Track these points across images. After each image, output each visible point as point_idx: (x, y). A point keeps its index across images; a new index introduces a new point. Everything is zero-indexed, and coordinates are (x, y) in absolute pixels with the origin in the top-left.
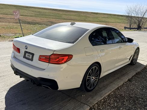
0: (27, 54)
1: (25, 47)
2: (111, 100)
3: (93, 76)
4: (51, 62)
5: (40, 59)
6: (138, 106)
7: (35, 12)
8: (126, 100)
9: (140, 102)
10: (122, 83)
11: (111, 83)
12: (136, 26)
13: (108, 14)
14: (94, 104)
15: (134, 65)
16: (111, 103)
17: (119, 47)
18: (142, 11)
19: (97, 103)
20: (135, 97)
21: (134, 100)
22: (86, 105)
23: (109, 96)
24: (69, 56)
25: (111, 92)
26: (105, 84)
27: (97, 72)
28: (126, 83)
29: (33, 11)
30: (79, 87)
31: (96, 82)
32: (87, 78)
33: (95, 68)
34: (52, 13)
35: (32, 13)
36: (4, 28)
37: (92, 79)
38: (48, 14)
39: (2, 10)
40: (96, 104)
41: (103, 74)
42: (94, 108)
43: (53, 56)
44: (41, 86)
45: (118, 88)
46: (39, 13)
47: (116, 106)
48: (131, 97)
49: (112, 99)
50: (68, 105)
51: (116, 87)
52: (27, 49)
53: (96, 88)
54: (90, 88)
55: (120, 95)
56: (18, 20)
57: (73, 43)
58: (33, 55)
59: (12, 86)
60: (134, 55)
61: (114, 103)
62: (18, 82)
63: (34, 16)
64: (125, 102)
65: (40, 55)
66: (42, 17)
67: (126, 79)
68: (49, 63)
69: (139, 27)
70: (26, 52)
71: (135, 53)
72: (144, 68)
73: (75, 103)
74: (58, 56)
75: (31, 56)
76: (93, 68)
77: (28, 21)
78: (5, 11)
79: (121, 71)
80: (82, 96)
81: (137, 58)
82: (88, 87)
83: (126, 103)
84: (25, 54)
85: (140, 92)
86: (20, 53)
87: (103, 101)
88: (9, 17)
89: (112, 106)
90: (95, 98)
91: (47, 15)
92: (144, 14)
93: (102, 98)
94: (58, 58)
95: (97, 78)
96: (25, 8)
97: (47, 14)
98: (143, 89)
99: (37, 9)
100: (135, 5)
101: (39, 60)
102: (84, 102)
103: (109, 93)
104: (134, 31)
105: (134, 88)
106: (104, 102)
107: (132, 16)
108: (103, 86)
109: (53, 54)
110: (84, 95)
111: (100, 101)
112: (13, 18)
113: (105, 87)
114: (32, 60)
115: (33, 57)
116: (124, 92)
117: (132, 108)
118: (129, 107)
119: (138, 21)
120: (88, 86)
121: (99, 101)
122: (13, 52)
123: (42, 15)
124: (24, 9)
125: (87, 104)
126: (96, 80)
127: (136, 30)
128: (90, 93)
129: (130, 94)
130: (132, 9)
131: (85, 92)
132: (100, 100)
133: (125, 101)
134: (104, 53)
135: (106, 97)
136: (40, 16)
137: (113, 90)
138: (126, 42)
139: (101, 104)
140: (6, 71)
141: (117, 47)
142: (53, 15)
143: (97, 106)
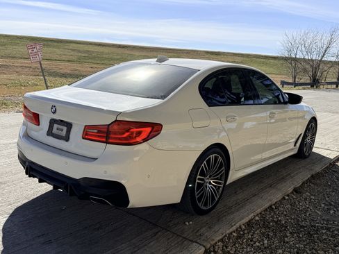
0: (56, 126)
1: (52, 108)
2: (254, 233)
3: (210, 177)
4: (111, 141)
5: (86, 135)
6: (318, 246)
7: (79, 51)
8: (291, 233)
9: (324, 237)
10: (279, 196)
11: (254, 196)
12: (306, 79)
13: (242, 55)
14: (214, 242)
15: (306, 157)
16: (254, 240)
17: (270, 113)
18: (319, 45)
19: (222, 239)
20: (312, 226)
21: (309, 233)
22: (195, 244)
23: (249, 224)
24: (153, 128)
25: (255, 216)
26: (240, 197)
27: (221, 167)
28: (288, 196)
29: (74, 50)
30: (179, 201)
31: (218, 192)
32: (197, 181)
33: (216, 158)
34: (118, 54)
35: (72, 53)
36: (6, 85)
37: (208, 184)
38: (107, 56)
39: (3, 48)
40: (219, 241)
41: (234, 175)
42: (214, 251)
43: (116, 127)
44: (89, 199)
45: (271, 206)
46: (87, 55)
47: (266, 245)
48: (302, 227)
49: (258, 231)
50: (152, 243)
51: (267, 205)
52: (54, 112)
53: (219, 207)
54: (206, 205)
55: (276, 222)
56: (40, 70)
57: (163, 97)
58: (69, 126)
59: (19, 204)
60: (305, 136)
61: (263, 239)
62: (35, 197)
63: (77, 61)
64: (287, 237)
65: (86, 126)
66: (95, 62)
67: (288, 187)
68: (107, 143)
69: (314, 81)
70: (53, 122)
71: (307, 129)
72: (330, 164)
73: (169, 239)
74: (127, 127)
75: (65, 129)
76: (210, 159)
77: (62, 71)
78: (9, 50)
79: (278, 171)
80: (187, 223)
81: (313, 141)
82: (199, 202)
83: (291, 240)
84: (51, 127)
85: (321, 217)
86: (39, 125)
87: (235, 234)
88: (18, 63)
89: (258, 246)
90: (216, 228)
91: (106, 59)
92: (326, 51)
93: (234, 228)
94: (128, 131)
95: (220, 183)
96: (56, 44)
97: (104, 56)
98: (329, 209)
99: (82, 45)
100: (303, 31)
101: (83, 138)
102: (191, 238)
103: (250, 217)
104: (304, 89)
105: (307, 206)
106: (238, 237)
107: (298, 57)
108: (234, 203)
109: (116, 121)
110: (191, 223)
111: (229, 234)
112: (27, 65)
113: (240, 205)
114: (67, 138)
115: (69, 132)
116: (285, 215)
117: (304, 251)
118: (298, 248)
119: (312, 66)
120: (200, 199)
121: (225, 236)
122: (24, 124)
123: (94, 58)
124: (54, 47)
125: (198, 241)
126: (219, 187)
127: (309, 88)
128: (205, 218)
129: (298, 221)
130: (297, 41)
131: (193, 215)
132: (228, 232)
133: (288, 235)
134: (236, 124)
135: (243, 227)
136: (90, 61)
137: (259, 211)
138: (285, 103)
139: (231, 241)
140: (6, 173)
141: (264, 114)
142: (118, 57)
143: (223, 246)
